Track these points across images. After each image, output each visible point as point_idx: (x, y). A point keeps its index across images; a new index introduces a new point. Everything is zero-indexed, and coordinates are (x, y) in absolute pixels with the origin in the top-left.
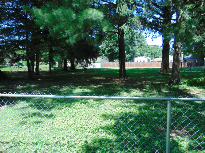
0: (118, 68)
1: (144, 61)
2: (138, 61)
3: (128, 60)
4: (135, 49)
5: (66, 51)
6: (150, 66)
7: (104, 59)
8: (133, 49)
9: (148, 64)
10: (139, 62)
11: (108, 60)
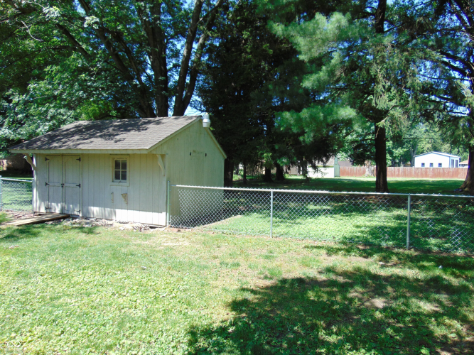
0: (374, 179)
1: (440, 164)
2: (423, 164)
3: (397, 161)
4: (418, 134)
5: (293, 151)
6: (452, 176)
7: (341, 159)
8: (411, 135)
9: (449, 172)
10: (427, 165)
11: (351, 161)
